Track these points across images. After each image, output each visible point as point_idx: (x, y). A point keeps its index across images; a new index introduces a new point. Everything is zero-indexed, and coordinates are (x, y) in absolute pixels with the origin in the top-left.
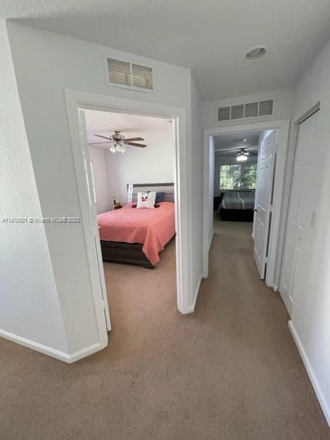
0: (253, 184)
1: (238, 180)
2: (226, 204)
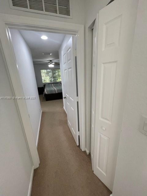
1: (51, 77)
2: (47, 91)
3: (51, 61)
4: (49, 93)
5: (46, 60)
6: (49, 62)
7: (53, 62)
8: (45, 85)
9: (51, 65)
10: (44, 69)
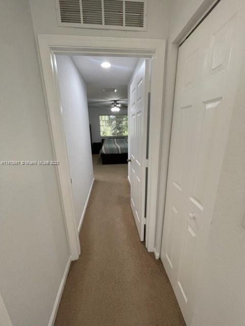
0: (126, 132)
1: (115, 128)
2: (105, 149)
3: (115, 101)
4: (109, 152)
5: (109, 100)
6: (112, 104)
7: (118, 104)
8: (103, 140)
9: (115, 108)
10: (105, 115)
